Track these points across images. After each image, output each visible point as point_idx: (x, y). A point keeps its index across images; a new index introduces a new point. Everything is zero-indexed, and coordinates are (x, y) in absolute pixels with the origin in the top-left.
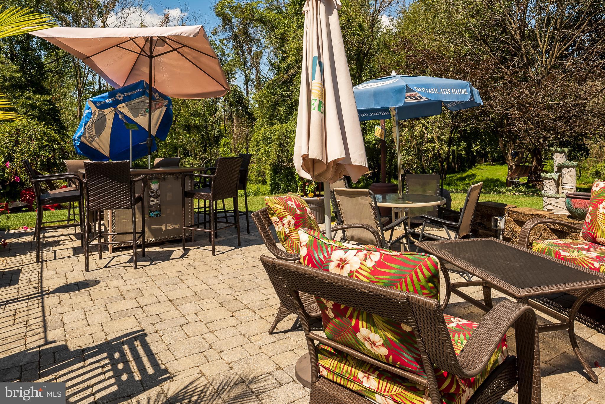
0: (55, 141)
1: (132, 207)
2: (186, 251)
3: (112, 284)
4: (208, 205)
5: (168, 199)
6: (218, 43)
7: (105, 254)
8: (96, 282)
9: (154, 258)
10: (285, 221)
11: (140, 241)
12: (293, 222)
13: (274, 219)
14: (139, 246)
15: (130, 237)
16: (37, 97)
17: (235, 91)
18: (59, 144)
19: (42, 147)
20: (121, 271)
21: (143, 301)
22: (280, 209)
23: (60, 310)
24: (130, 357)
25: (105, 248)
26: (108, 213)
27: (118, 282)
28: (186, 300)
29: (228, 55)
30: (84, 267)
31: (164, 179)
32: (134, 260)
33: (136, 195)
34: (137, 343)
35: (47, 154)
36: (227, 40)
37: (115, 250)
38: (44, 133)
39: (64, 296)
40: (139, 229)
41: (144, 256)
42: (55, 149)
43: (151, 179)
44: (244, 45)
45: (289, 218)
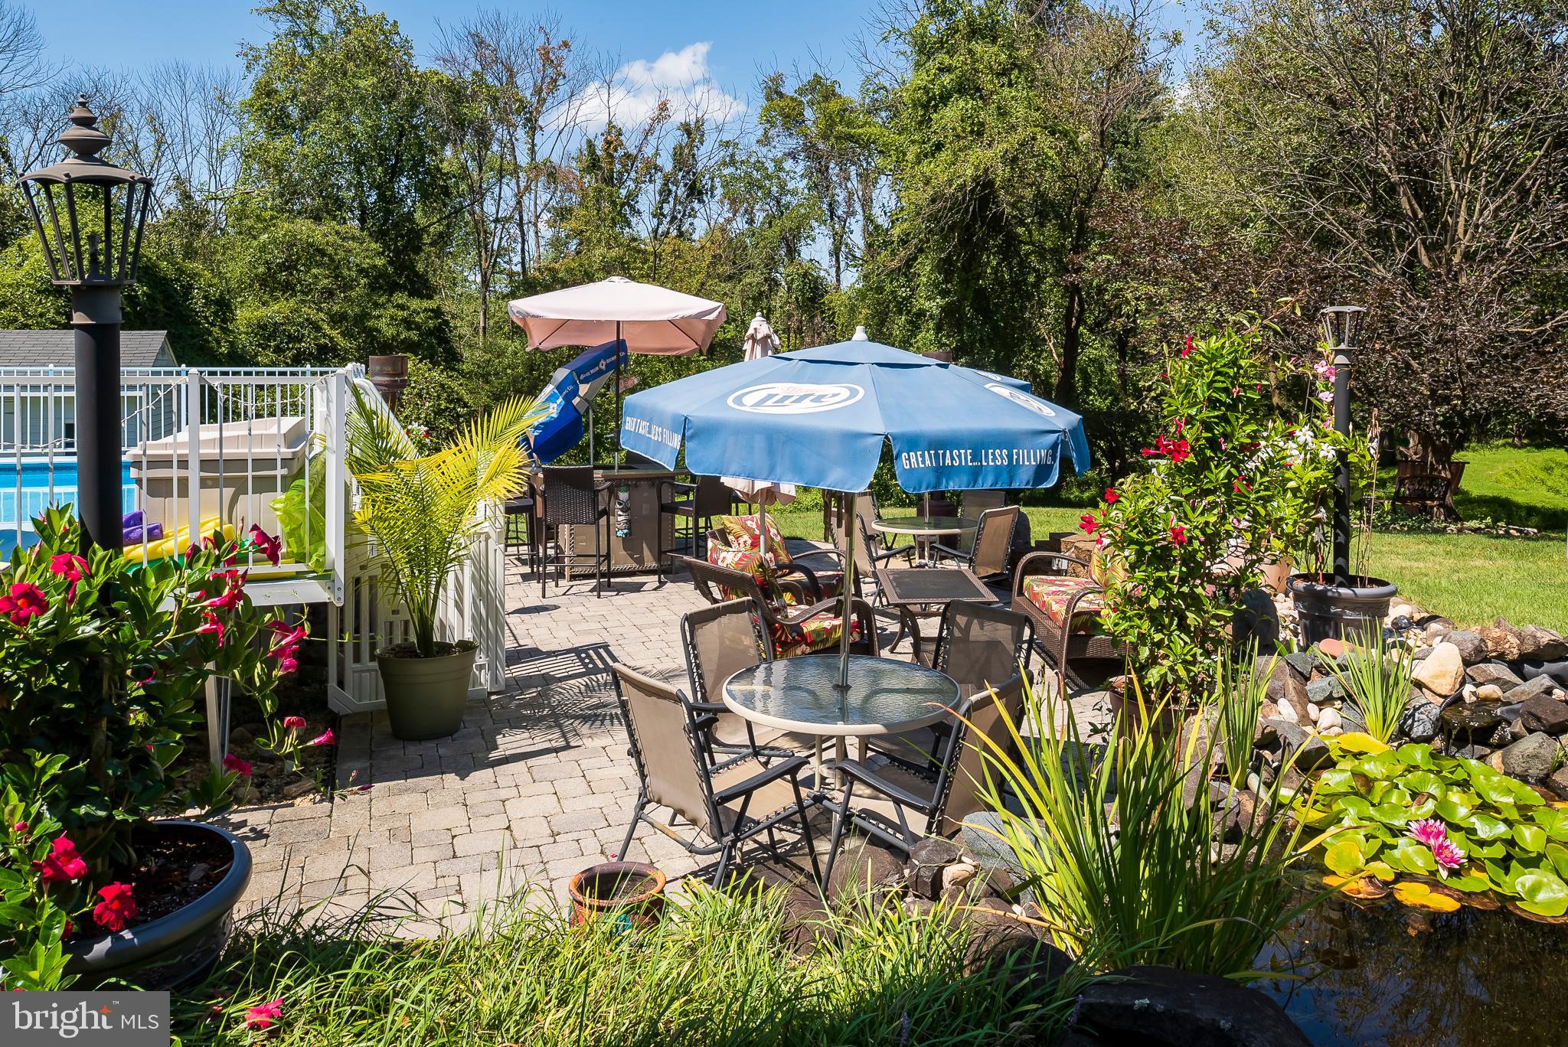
0: (459, 400)
1: (596, 522)
2: (662, 584)
3: (574, 610)
4: (690, 525)
5: (644, 512)
6: (770, 166)
7: (561, 582)
8: (556, 607)
9: (621, 589)
10: (741, 541)
11: (604, 568)
12: (749, 542)
13: (731, 538)
14: (603, 575)
15: (593, 561)
16: (415, 304)
17: (805, 275)
18: (465, 405)
19: (439, 412)
20: (582, 599)
21: (606, 624)
22: (736, 528)
23: (525, 627)
24: (595, 657)
25: (560, 575)
26: (564, 530)
27: (581, 609)
28: (651, 626)
29: (794, 193)
30: (540, 594)
31: (636, 486)
32: (598, 590)
33: (601, 508)
34: (601, 651)
35: (448, 424)
36: (792, 155)
37: (573, 577)
38: (442, 386)
39: (524, 616)
40: (603, 551)
41: (609, 587)
42: (459, 416)
43: (618, 486)
44: (832, 165)
45: (746, 537)
